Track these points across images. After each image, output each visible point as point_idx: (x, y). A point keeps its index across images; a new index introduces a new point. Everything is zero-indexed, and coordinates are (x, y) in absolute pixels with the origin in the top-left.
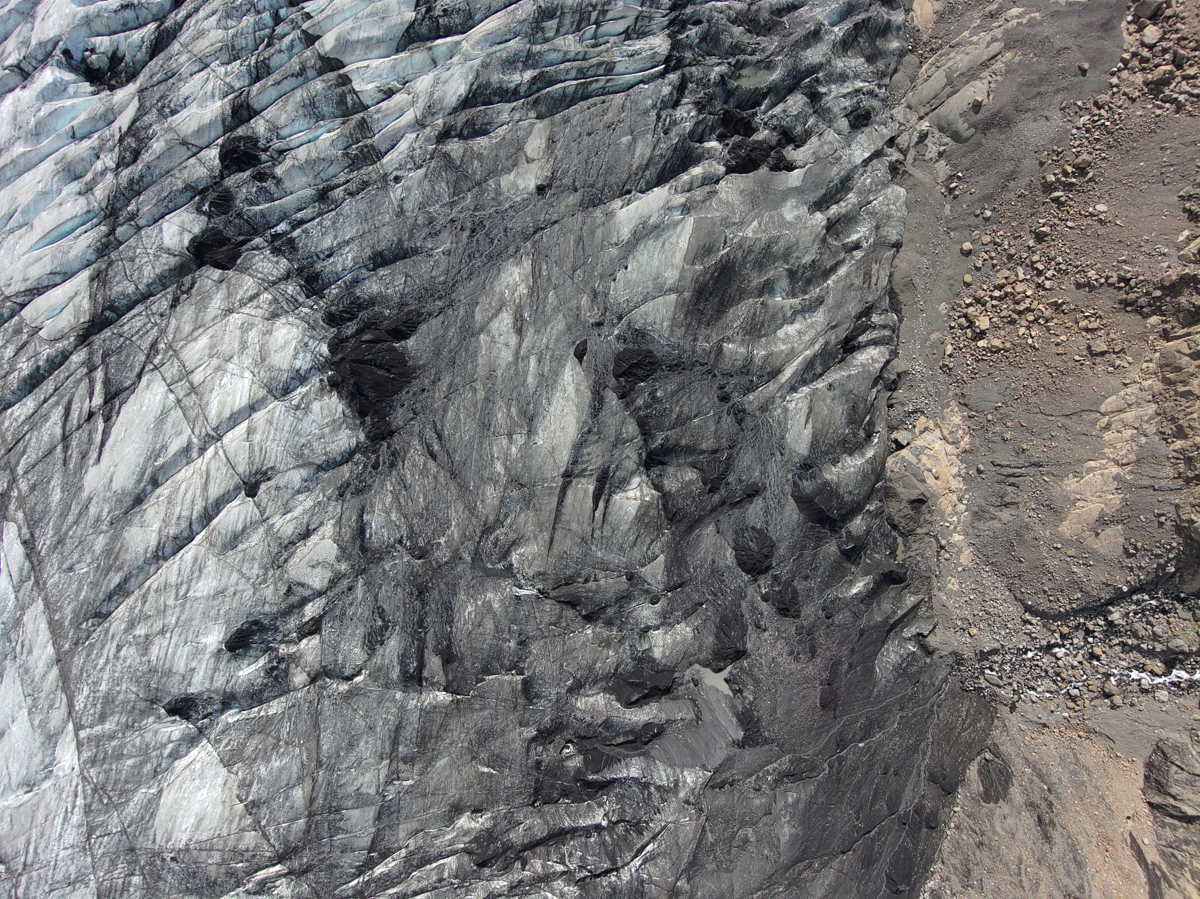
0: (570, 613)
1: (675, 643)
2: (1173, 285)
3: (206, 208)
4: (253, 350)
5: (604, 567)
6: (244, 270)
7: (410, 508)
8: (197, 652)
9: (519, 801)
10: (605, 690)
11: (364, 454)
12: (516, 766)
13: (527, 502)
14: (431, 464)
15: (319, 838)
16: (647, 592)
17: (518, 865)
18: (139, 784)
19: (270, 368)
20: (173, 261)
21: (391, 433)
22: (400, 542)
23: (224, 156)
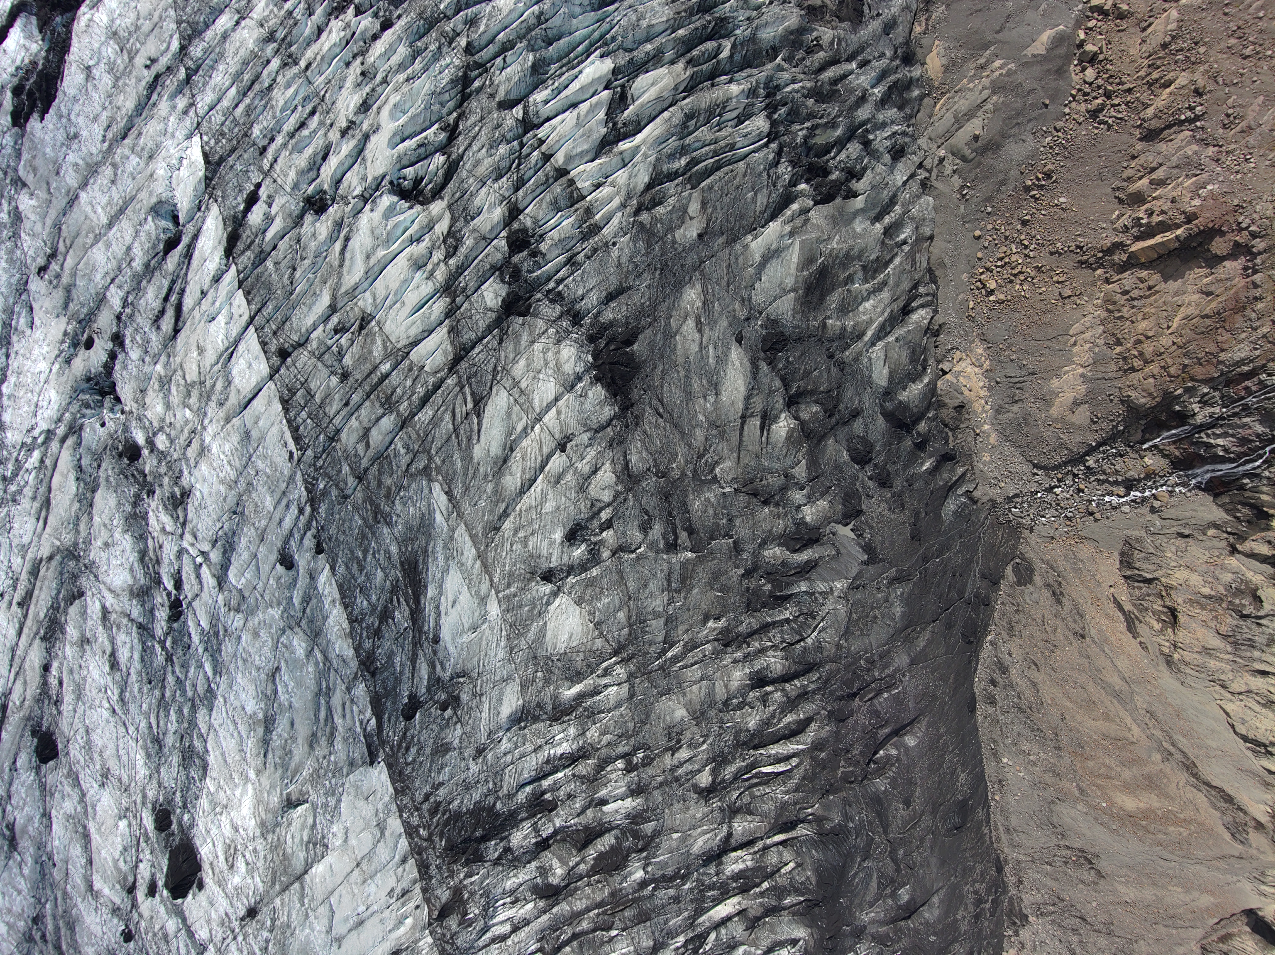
0: (754, 500)
1: (818, 512)
2: (1109, 249)
3: (507, 279)
4: (552, 364)
5: (770, 471)
6: (535, 316)
7: (653, 448)
8: (551, 543)
9: (740, 610)
10: (779, 545)
11: (618, 419)
12: (735, 591)
13: (722, 436)
14: (660, 421)
15: (637, 638)
16: (797, 484)
17: (745, 645)
18: (533, 620)
19: (564, 374)
20: (494, 315)
21: (632, 405)
22: (648, 469)
23: (510, 245)
